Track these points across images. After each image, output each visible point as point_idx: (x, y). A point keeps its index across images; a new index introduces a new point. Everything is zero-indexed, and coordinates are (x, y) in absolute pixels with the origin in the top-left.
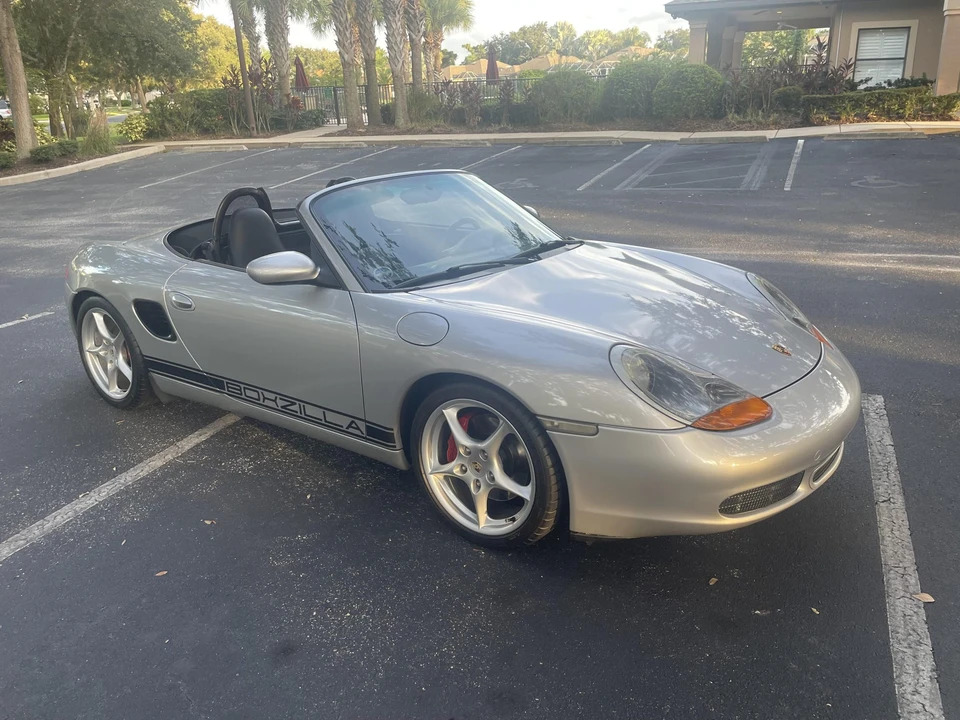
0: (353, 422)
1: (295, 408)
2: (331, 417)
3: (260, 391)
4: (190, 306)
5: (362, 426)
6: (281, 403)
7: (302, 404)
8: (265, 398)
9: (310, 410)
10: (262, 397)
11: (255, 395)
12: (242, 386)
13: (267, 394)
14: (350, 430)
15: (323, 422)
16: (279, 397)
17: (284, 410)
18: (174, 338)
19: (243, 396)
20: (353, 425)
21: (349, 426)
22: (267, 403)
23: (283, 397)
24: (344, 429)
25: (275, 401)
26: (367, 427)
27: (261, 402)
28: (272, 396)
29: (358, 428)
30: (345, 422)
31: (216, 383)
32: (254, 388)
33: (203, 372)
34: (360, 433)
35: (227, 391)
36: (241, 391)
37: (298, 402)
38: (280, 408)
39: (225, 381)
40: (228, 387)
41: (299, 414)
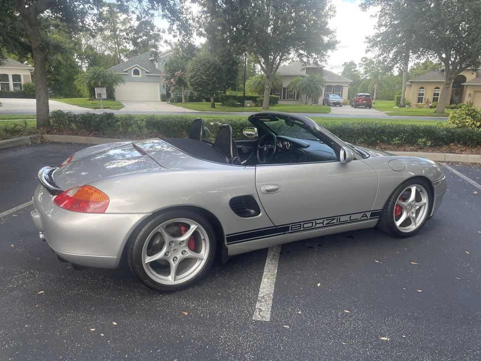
2: (353, 217)
5: (369, 214)
10: (314, 224)
11: (311, 225)
12: (302, 224)
14: (363, 218)
15: (349, 221)
16: (325, 219)
17: (328, 225)
19: (302, 229)
21: (362, 217)
22: (317, 226)
23: (326, 218)
27: (313, 227)
28: (322, 221)
30: (359, 216)
31: (284, 229)
33: (275, 226)
34: (366, 218)
35: (290, 231)
36: (300, 227)
37: (336, 218)
38: (325, 225)
39: (290, 225)
40: (292, 228)
41: (336, 223)
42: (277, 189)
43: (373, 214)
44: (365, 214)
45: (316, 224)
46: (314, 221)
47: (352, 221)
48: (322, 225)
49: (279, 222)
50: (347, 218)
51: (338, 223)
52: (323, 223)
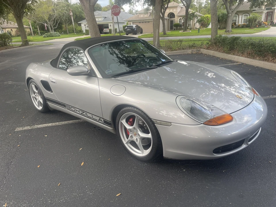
0: (100, 119)
1: (84, 114)
2: (94, 117)
3: (75, 108)
4: (55, 82)
6: (81, 112)
7: (86, 113)
8: (76, 110)
9: (89, 115)
11: (74, 109)
12: (70, 107)
13: (77, 110)
14: (99, 121)
15: (92, 118)
16: (80, 110)
17: (82, 114)
18: (52, 92)
19: (71, 110)
20: (100, 120)
22: (77, 112)
23: (81, 110)
24: (98, 121)
25: (79, 111)
26: (104, 120)
27: (75, 112)
28: (78, 110)
29: (101, 121)
30: (98, 119)
31: (64, 105)
32: (74, 107)
33: (60, 102)
35: (66, 108)
43: (106, 122)
47: (94, 119)
48: (78, 112)
51: (87, 116)
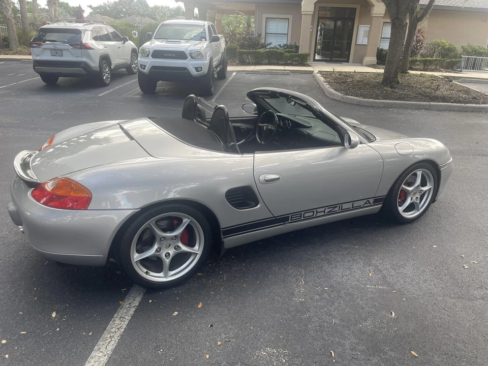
2: (356, 204)
5: (371, 201)
7: (341, 205)
9: (345, 206)
10: (315, 213)
11: (312, 214)
12: (303, 213)
13: (318, 210)
14: (365, 205)
15: (351, 208)
16: (327, 208)
17: (330, 213)
19: (302, 218)
21: (366, 203)
22: (318, 214)
26: (374, 200)
27: (314, 216)
28: (323, 209)
30: (362, 203)
33: (274, 217)
34: (369, 204)
35: (290, 221)
36: (301, 216)
37: (338, 206)
38: (326, 213)
39: (290, 215)
40: (291, 218)
41: (338, 211)
42: (278, 179)
43: (377, 201)
44: (368, 201)
45: (317, 212)
46: (315, 210)
47: (354, 208)
48: (323, 214)
49: (278, 213)
50: (349, 205)
51: (340, 211)
52: (324, 211)
